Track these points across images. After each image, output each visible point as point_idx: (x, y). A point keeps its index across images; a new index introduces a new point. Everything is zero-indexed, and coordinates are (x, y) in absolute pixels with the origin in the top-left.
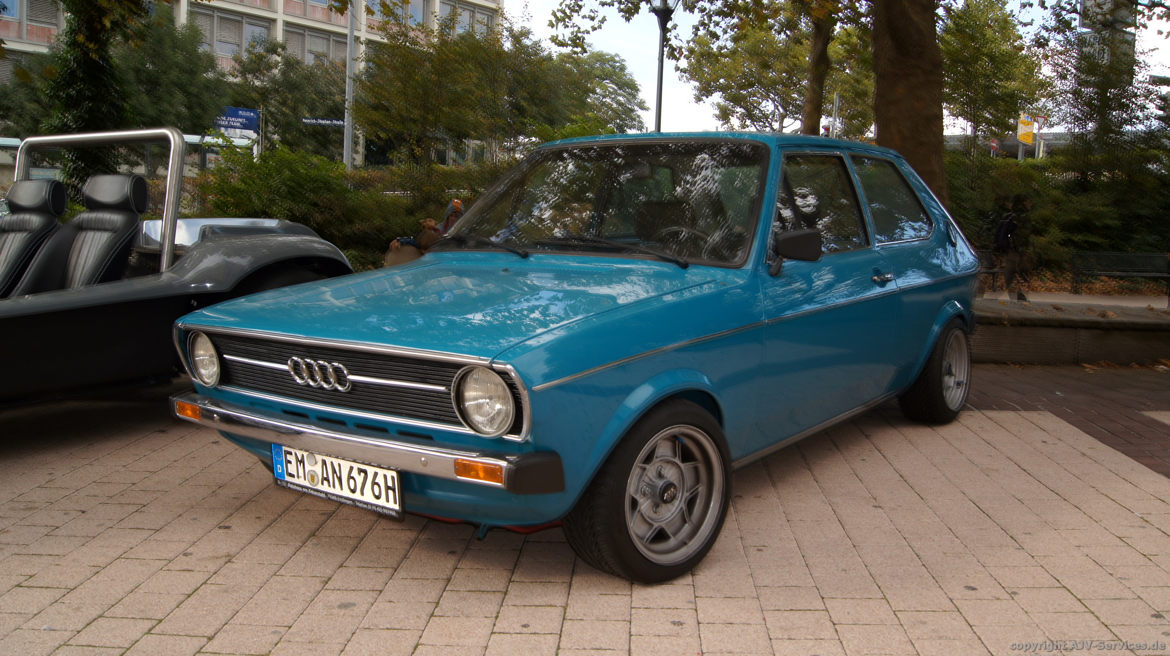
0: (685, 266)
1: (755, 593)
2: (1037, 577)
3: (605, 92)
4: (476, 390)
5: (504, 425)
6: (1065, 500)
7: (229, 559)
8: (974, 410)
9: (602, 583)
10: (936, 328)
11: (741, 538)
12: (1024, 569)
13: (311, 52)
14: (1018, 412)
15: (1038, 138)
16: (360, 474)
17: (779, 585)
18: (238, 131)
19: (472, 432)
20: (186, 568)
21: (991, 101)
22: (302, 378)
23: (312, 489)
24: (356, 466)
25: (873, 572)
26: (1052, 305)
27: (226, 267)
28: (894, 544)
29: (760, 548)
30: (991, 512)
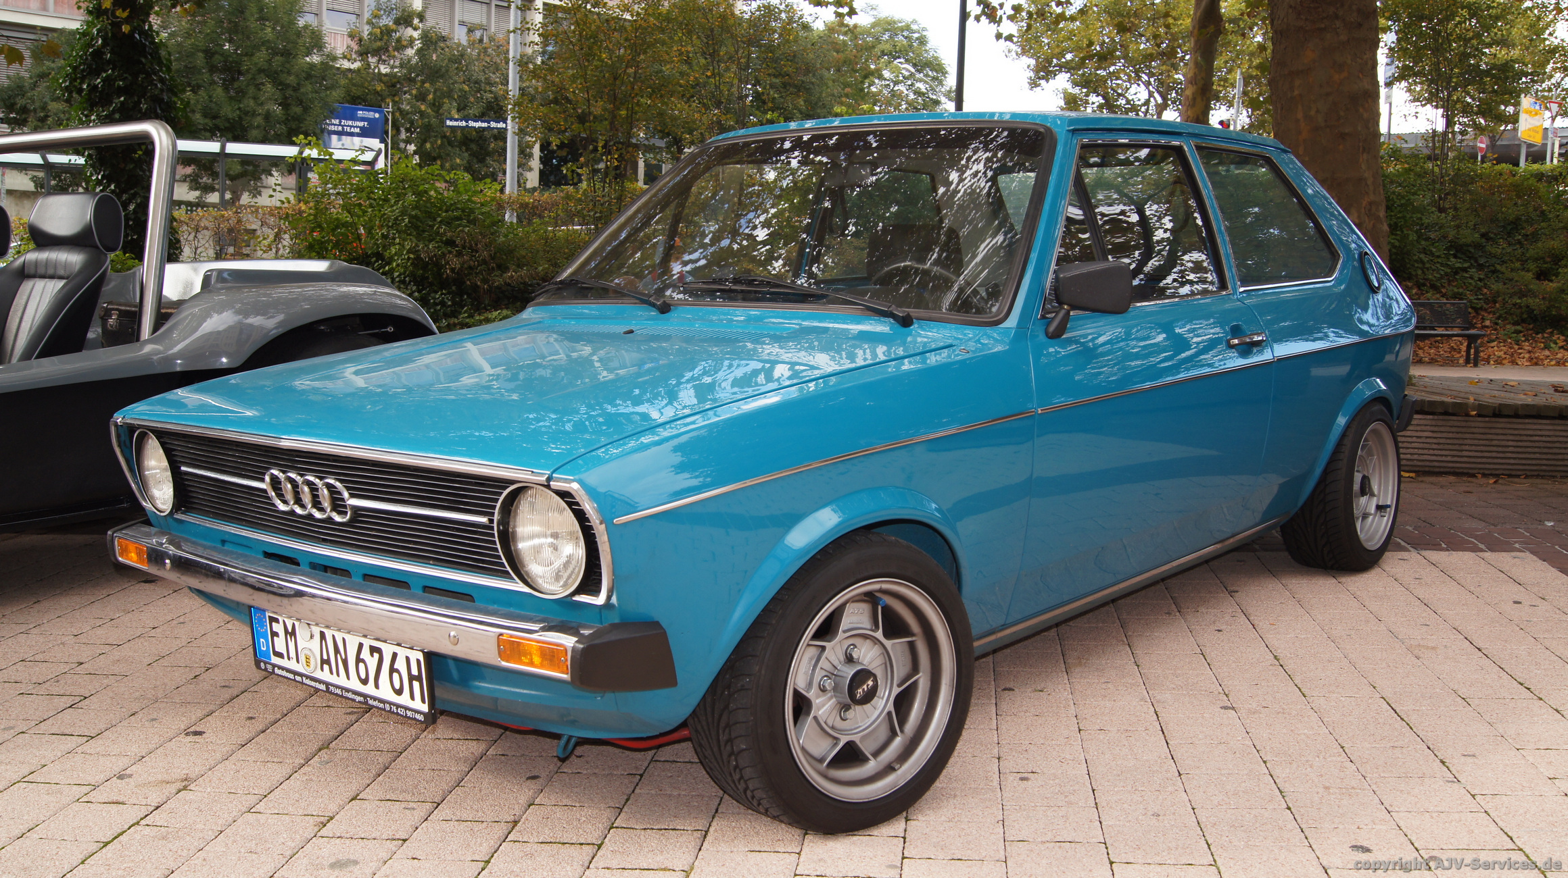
0: (906, 322)
1: (1002, 853)
2: (1476, 831)
3: (898, 76)
4: (532, 522)
5: (575, 581)
6: (1541, 699)
7: (186, 784)
8: (1407, 550)
9: (757, 833)
10: (1342, 421)
11: (999, 758)
12: (1457, 816)
13: (462, 23)
14: (1481, 554)
15: (1550, 135)
16: (372, 655)
17: (1044, 840)
18: (357, 140)
19: (526, 590)
20: (115, 799)
21: (1475, 76)
22: (285, 502)
23: (308, 677)
24: (367, 643)
25: (1202, 819)
26: (1554, 386)
27: (240, 330)
28: (1245, 772)
29: (1025, 775)
30: (1413, 719)
